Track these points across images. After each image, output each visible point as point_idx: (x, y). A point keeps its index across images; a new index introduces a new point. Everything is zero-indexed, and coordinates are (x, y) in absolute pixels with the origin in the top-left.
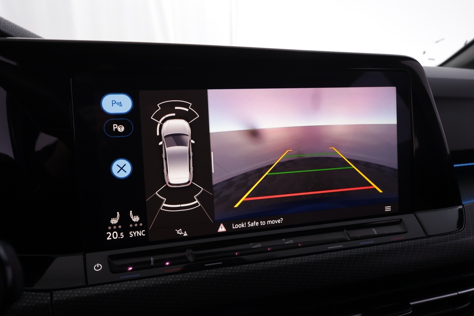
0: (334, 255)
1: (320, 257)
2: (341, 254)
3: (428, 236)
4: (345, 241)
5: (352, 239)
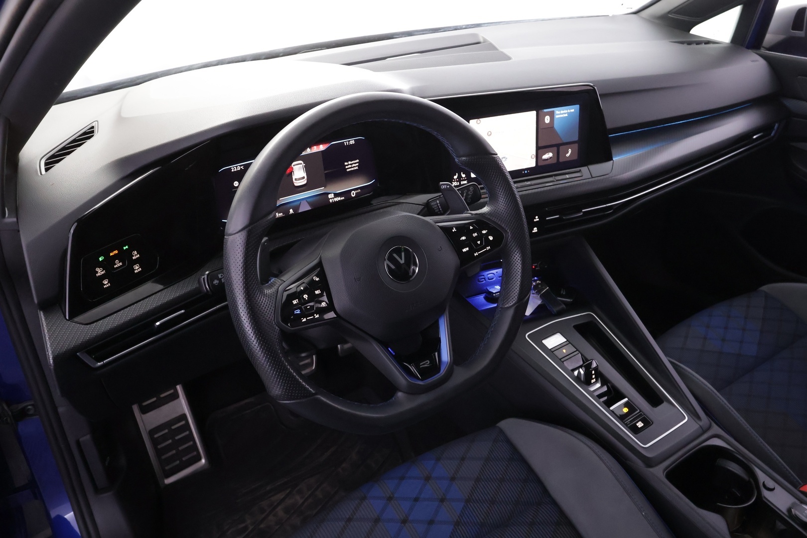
0: (549, 188)
1: (542, 189)
2: (552, 187)
3: (592, 178)
4: (554, 181)
5: (557, 181)
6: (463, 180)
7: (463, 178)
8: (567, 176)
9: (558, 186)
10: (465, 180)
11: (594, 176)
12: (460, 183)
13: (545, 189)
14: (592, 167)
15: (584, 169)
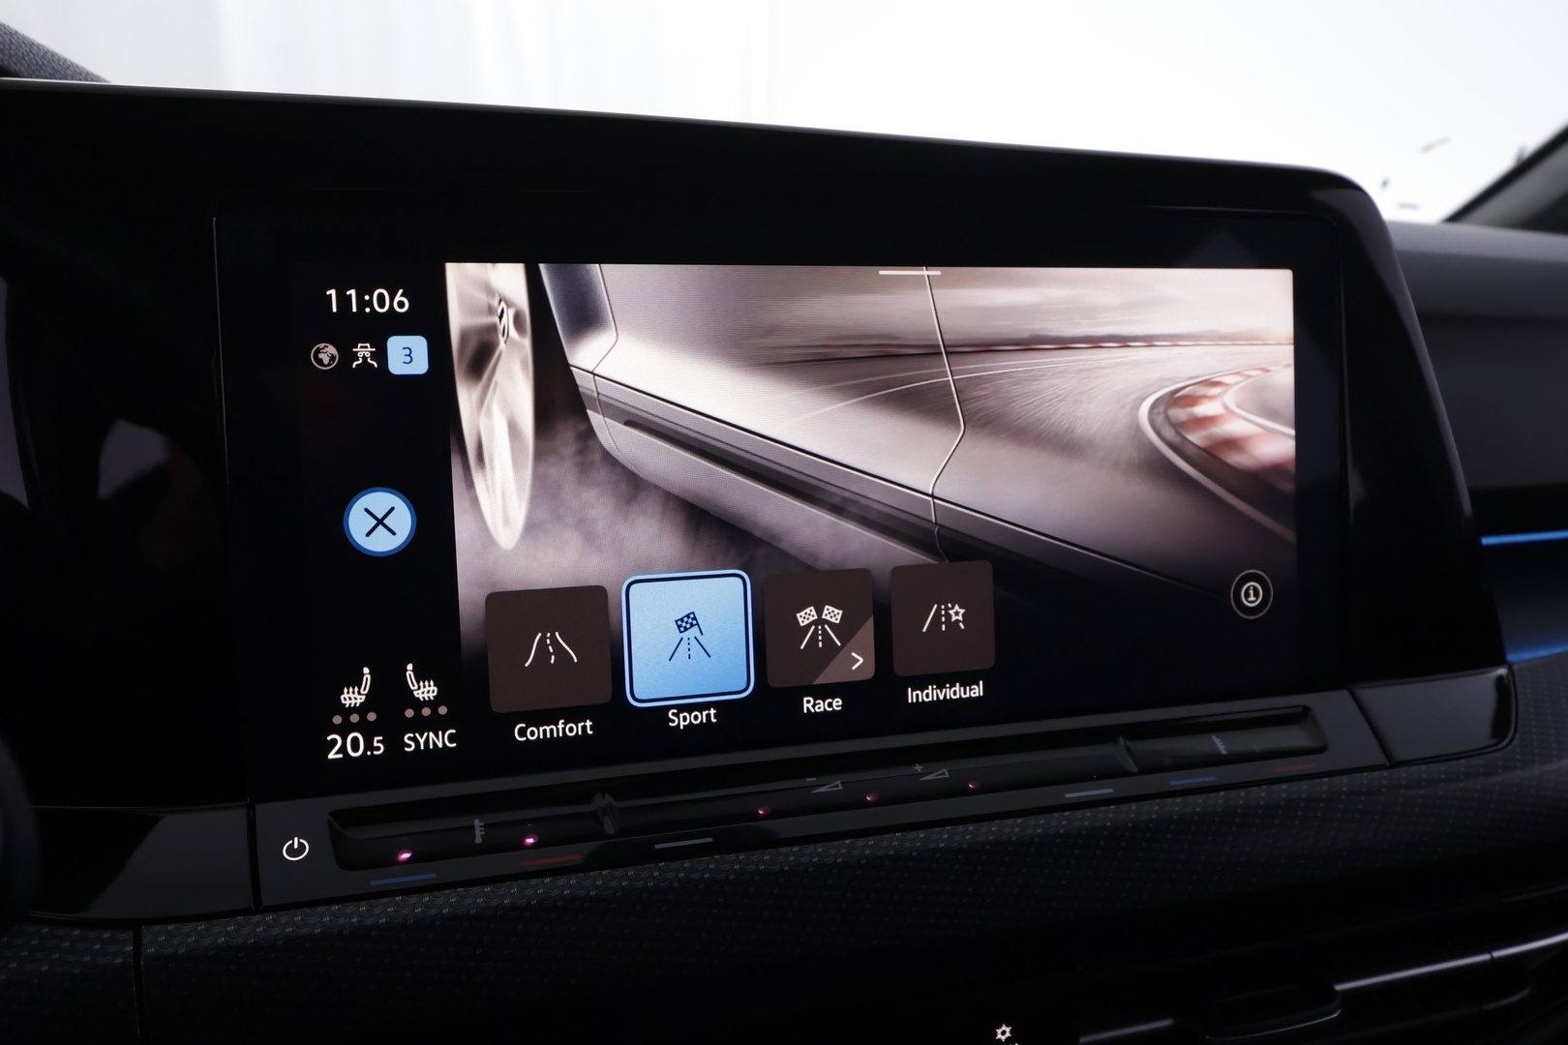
0: (1085, 818)
1: (1038, 824)
2: (1108, 815)
3: (1394, 764)
4: (1120, 773)
5: (1149, 769)
6: (420, 725)
7: (418, 704)
8: (1220, 744)
9: (1153, 809)
10: (436, 724)
11: (1402, 753)
12: (394, 744)
13: (1061, 822)
14: (1384, 698)
15: (1331, 707)
